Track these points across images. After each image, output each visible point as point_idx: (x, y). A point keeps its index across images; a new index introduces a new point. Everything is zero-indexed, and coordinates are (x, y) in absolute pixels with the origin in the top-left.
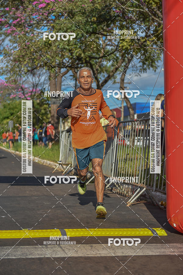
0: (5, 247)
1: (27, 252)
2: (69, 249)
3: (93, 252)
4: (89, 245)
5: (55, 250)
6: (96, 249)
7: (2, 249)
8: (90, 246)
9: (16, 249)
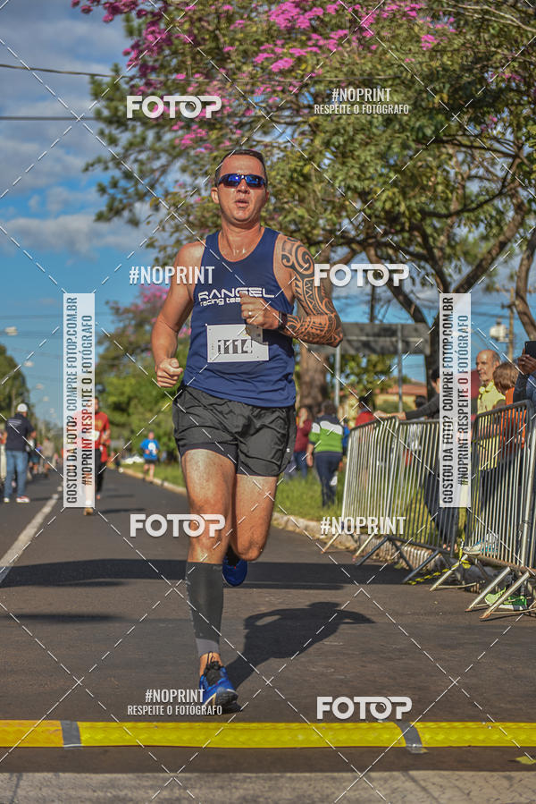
0: (240, 776)
1: (309, 793)
2: (441, 786)
3: (518, 796)
4: (501, 773)
5: (395, 786)
6: (526, 787)
7: (231, 779)
8: (506, 777)
9: (273, 782)
